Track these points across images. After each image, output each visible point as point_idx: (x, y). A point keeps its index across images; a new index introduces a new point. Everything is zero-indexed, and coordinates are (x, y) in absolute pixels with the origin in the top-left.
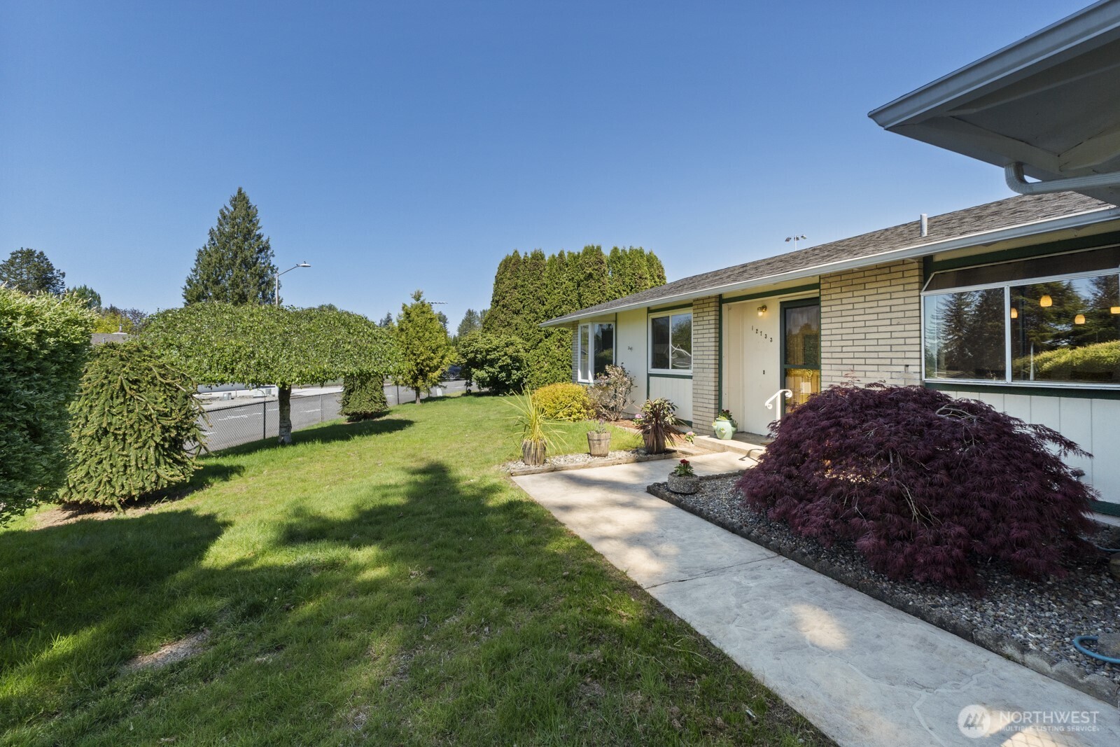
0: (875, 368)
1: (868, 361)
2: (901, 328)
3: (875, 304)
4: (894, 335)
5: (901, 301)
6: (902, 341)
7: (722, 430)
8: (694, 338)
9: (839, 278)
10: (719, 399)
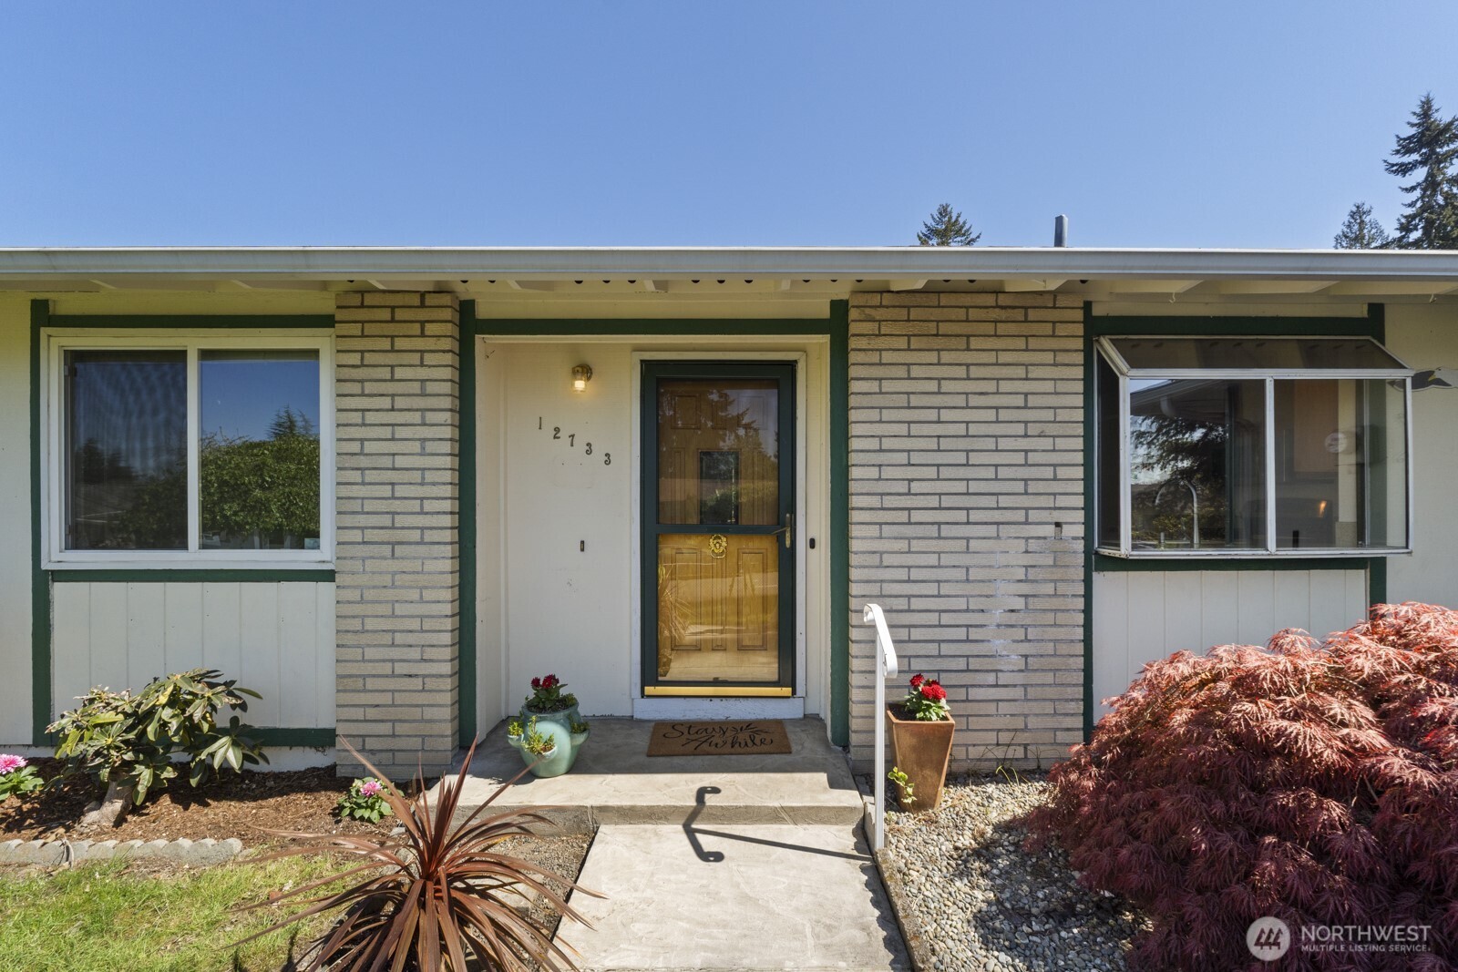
0: (992, 530)
1: (974, 516)
2: (1047, 443)
3: (991, 386)
4: (1032, 458)
5: (1049, 386)
6: (1048, 473)
7: (545, 750)
8: (339, 440)
9: (903, 313)
10: (461, 643)
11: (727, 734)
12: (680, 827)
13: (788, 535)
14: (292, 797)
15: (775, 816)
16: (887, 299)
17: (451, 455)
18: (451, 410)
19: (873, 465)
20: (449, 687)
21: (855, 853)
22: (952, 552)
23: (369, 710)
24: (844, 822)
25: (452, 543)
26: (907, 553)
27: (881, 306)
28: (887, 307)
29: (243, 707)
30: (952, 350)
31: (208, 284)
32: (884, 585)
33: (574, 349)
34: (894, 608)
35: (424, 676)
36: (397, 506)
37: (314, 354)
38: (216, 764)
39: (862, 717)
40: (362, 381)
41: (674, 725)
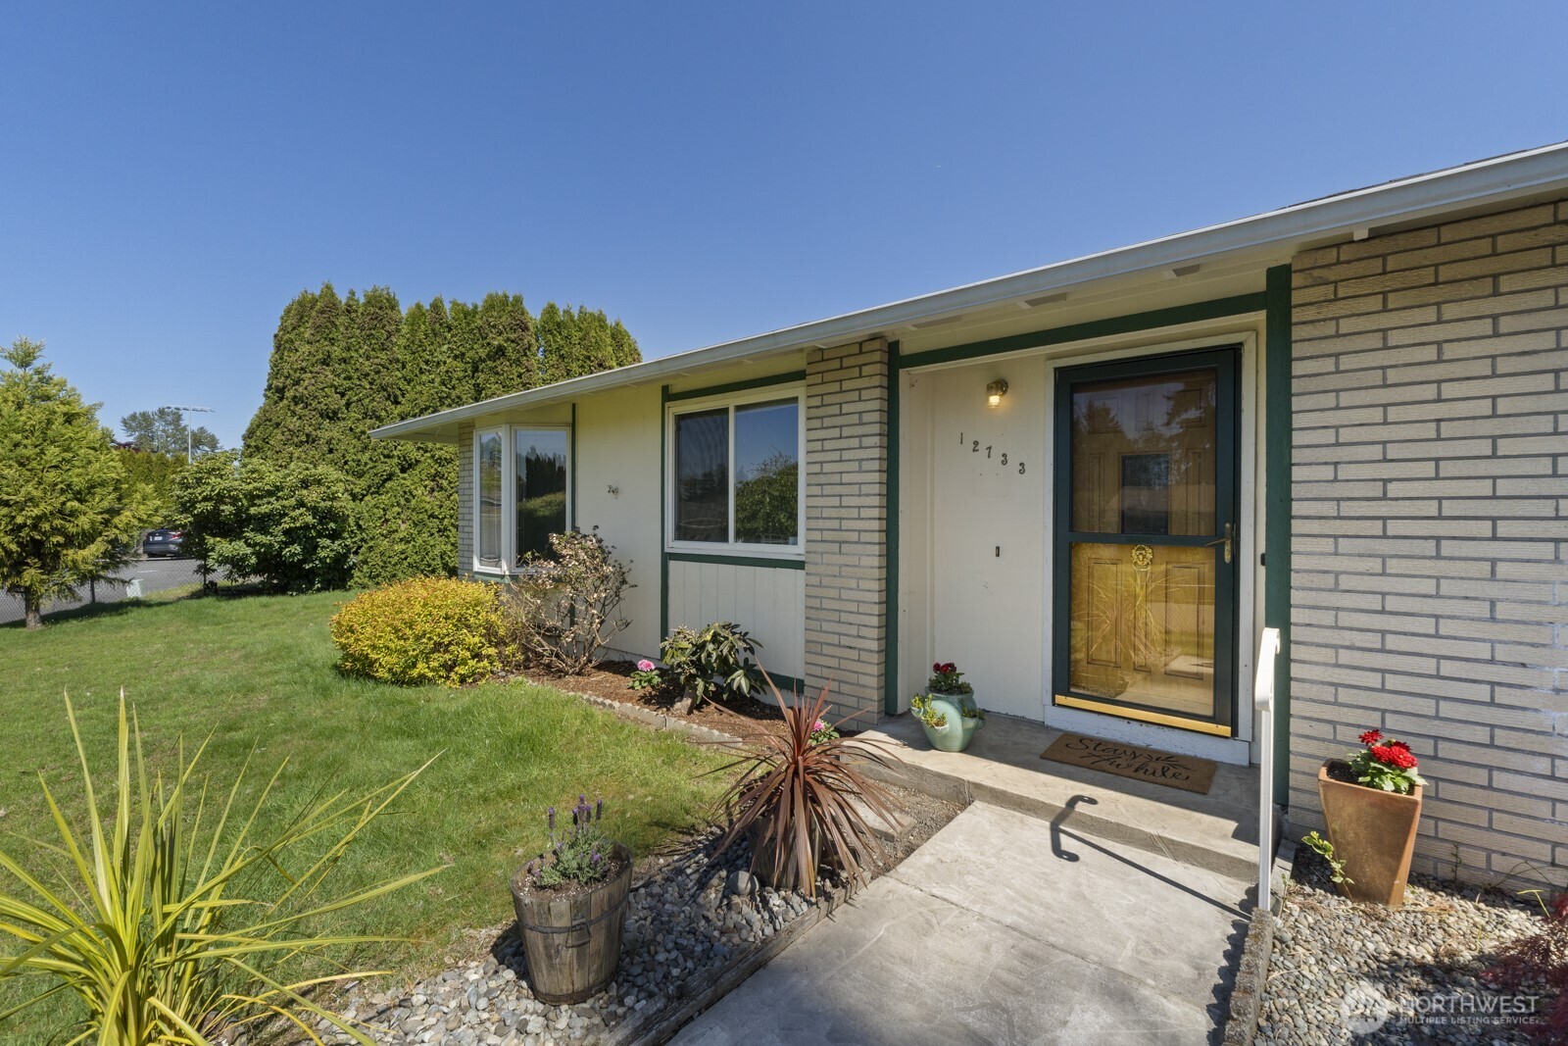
1: (1508, 529)
7: (937, 725)
8: (808, 463)
9: (1376, 265)
10: (887, 626)
11: (1136, 760)
12: (1048, 824)
13: (1228, 548)
14: (776, 722)
15: (1152, 843)
16: (1346, 253)
17: (880, 471)
18: (880, 435)
19: (1326, 463)
20: (876, 661)
21: (1237, 908)
22: (1462, 578)
23: (824, 670)
24: (1237, 876)
25: (879, 544)
26: (1380, 575)
27: (1338, 262)
28: (1349, 262)
29: (751, 650)
30: (1464, 300)
31: (738, 363)
32: (1341, 614)
33: (992, 365)
34: (1357, 644)
35: (860, 649)
36: (844, 513)
37: (795, 400)
38: (735, 687)
39: (1304, 773)
40: (822, 418)
41: (1082, 739)
